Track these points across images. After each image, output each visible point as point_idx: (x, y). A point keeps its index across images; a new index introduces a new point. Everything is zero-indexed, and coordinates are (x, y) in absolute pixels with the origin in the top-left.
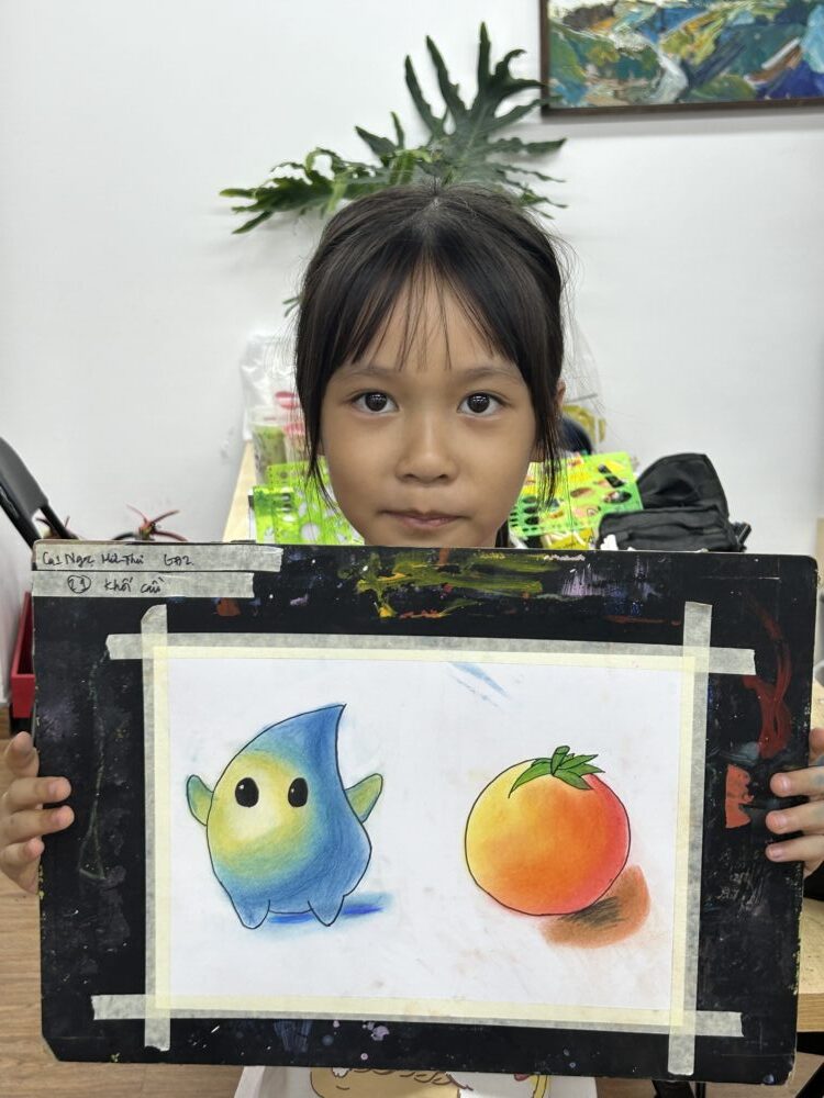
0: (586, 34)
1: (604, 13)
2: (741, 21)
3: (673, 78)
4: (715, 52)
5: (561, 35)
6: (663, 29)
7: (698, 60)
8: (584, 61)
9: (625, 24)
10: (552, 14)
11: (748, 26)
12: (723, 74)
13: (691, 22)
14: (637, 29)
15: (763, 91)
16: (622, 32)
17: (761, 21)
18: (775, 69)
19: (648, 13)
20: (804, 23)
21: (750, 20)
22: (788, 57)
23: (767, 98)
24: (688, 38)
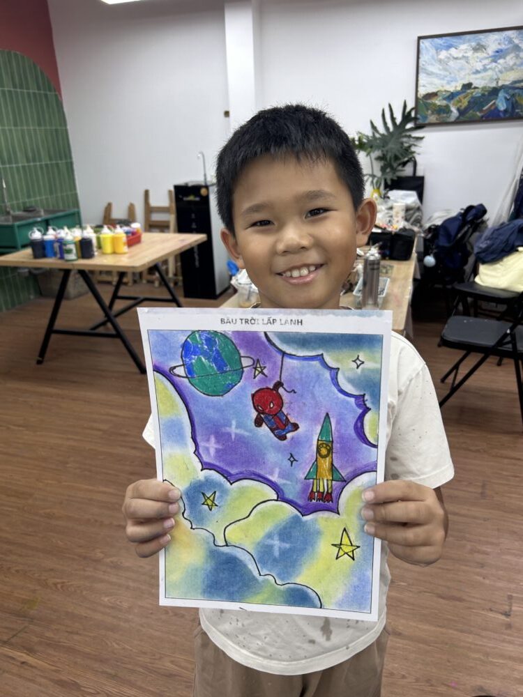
0: (429, 101)
1: (434, 95)
2: (477, 95)
3: (455, 112)
4: (468, 105)
5: (421, 102)
6: (452, 99)
7: (463, 107)
8: (428, 109)
9: (441, 98)
10: (419, 96)
11: (479, 97)
12: (471, 112)
13: (461, 96)
14: (444, 99)
15: (482, 117)
16: (440, 100)
17: (483, 95)
18: (487, 110)
19: (448, 94)
20: (497, 95)
21: (480, 95)
22: (491, 106)
23: (484, 119)
24: (460, 101)
